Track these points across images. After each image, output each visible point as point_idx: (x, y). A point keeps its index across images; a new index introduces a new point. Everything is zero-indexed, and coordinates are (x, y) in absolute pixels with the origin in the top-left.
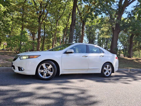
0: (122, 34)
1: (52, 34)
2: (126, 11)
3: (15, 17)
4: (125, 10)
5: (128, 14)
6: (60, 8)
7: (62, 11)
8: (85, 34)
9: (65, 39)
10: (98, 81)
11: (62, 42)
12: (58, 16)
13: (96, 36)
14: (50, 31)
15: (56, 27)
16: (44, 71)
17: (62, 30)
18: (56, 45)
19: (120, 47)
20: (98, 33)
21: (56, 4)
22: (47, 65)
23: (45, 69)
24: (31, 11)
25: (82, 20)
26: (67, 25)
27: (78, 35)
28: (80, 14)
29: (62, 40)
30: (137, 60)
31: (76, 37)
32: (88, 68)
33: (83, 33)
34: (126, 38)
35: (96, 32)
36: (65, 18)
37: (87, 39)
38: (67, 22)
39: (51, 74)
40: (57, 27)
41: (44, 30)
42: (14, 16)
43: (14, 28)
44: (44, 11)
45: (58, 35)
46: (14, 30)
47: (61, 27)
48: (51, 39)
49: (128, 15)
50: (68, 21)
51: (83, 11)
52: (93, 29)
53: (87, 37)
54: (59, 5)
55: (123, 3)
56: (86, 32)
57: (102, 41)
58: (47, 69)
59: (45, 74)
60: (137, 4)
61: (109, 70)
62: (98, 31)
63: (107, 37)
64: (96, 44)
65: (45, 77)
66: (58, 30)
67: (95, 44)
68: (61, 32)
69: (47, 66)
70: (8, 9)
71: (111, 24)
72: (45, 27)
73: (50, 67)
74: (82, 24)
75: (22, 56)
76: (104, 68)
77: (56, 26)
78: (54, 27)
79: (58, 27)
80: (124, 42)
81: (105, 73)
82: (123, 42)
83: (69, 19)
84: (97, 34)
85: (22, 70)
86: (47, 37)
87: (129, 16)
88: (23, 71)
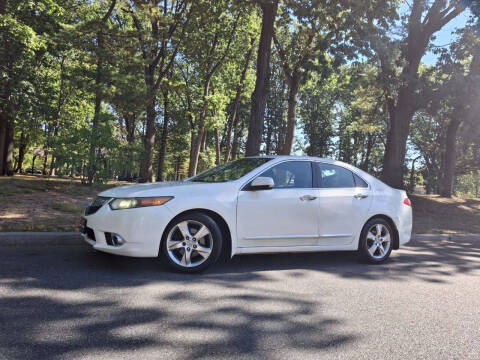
0: (418, 120)
1: (189, 120)
2: (432, 45)
3: (70, 65)
4: (431, 42)
5: (439, 55)
6: (219, 34)
7: (223, 45)
8: (298, 120)
9: (233, 134)
10: (346, 275)
11: (222, 145)
12: (210, 63)
13: (335, 127)
14: (184, 111)
15: (204, 99)
16: (184, 244)
17: (224, 107)
18: (203, 154)
19: (414, 161)
20: (341, 114)
21: (202, 24)
22: (194, 228)
23: (188, 238)
24: (126, 49)
25: (288, 74)
26: (239, 90)
27: (274, 123)
28: (282, 54)
29: (221, 138)
30: (469, 203)
31: (270, 129)
32: (317, 236)
33: (291, 115)
34: (433, 130)
35: (334, 112)
36: (232, 66)
37: (303, 136)
38: (239, 79)
39: (206, 253)
40: (207, 97)
41: (162, 106)
42: (68, 63)
43: (68, 101)
44: (164, 44)
45: (211, 124)
46: (67, 107)
47: (220, 98)
48: (188, 137)
49: (440, 59)
50: (243, 78)
51: (293, 43)
52: (323, 101)
53: (305, 129)
54: (214, 25)
55: (422, 19)
56: (302, 113)
57: (352, 141)
58: (195, 240)
59: (188, 255)
60: (470, 21)
61: (384, 239)
62: (339, 107)
63: (372, 128)
64: (334, 150)
65: (187, 263)
66: (211, 107)
67: (331, 150)
68: (220, 112)
69: (193, 230)
70: (51, 41)
71: (385, 89)
72: (169, 96)
73: (204, 231)
74: (287, 86)
75: (115, 199)
76: (366, 236)
77: (205, 94)
78: (196, 98)
79: (211, 96)
80: (426, 146)
81: (372, 251)
82: (423, 144)
83: (245, 70)
84: (339, 119)
85: (117, 243)
86: (174, 129)
87: (444, 62)
88: (120, 244)
